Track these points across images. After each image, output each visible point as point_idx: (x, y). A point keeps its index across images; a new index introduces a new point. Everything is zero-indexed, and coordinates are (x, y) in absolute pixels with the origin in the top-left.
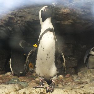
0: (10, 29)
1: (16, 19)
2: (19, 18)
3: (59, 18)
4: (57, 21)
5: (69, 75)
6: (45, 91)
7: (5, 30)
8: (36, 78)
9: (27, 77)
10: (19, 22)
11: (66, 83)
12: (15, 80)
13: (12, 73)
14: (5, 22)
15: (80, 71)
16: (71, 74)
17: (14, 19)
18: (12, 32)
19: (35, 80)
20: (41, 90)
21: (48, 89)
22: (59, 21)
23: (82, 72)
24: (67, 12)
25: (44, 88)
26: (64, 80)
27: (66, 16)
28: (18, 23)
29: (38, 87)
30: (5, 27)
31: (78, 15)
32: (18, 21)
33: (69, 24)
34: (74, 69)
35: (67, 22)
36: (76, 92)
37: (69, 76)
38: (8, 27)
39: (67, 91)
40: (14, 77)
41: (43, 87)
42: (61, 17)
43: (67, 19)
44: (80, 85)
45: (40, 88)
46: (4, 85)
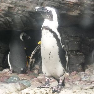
0: (10, 20)
1: (16, 8)
2: (19, 8)
3: (65, 8)
4: (63, 12)
5: (75, 72)
6: (51, 91)
7: (4, 21)
8: (38, 75)
9: (28, 75)
10: (20, 12)
11: (73, 81)
12: (15, 78)
13: (10, 70)
14: (4, 12)
15: (87, 68)
16: (78, 71)
17: (15, 9)
18: (12, 23)
19: (37, 78)
20: (46, 90)
21: (54, 89)
22: (64, 12)
23: (89, 69)
24: (73, 2)
25: (50, 88)
26: (70, 78)
27: (72, 6)
28: (19, 14)
29: (42, 87)
30: (3, 18)
31: (86, 5)
32: (19, 10)
33: (75, 15)
34: (80, 65)
35: (73, 13)
36: (86, 93)
37: (76, 74)
38: (8, 18)
39: (76, 92)
40: (13, 74)
41: (48, 87)
42: (67, 7)
43: (74, 10)
44: (90, 85)
45: (45, 87)
46: (3, 84)
